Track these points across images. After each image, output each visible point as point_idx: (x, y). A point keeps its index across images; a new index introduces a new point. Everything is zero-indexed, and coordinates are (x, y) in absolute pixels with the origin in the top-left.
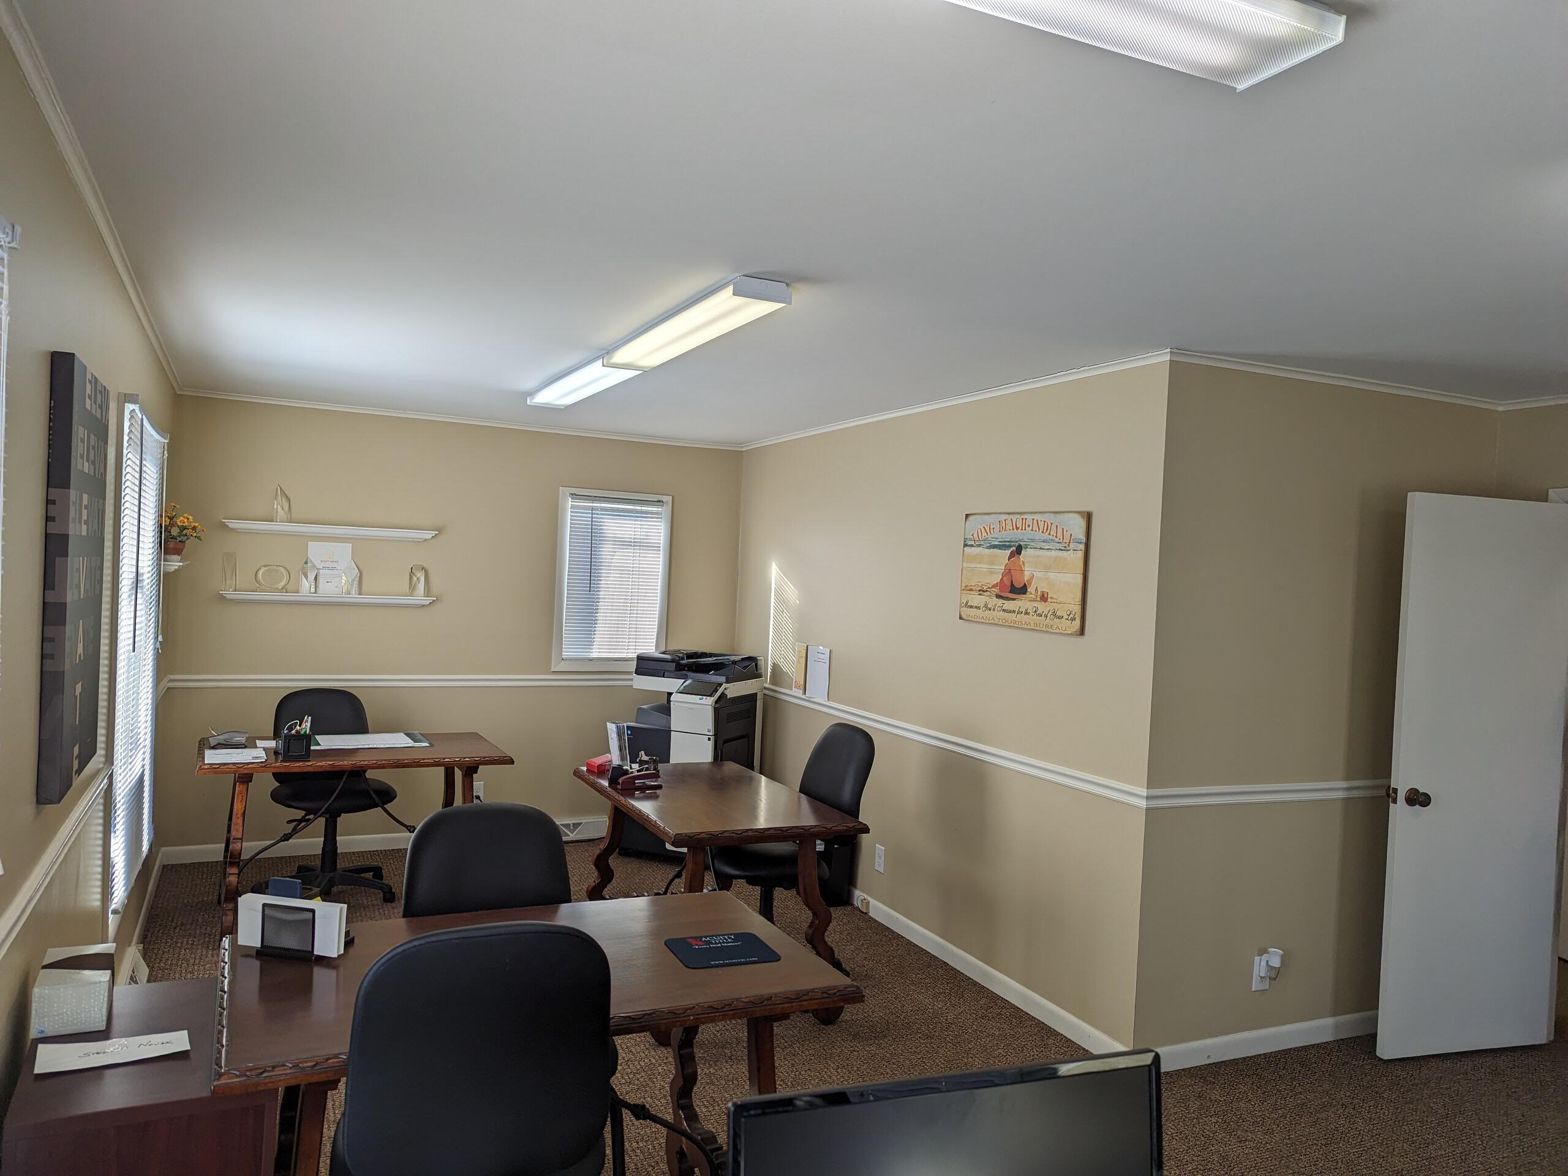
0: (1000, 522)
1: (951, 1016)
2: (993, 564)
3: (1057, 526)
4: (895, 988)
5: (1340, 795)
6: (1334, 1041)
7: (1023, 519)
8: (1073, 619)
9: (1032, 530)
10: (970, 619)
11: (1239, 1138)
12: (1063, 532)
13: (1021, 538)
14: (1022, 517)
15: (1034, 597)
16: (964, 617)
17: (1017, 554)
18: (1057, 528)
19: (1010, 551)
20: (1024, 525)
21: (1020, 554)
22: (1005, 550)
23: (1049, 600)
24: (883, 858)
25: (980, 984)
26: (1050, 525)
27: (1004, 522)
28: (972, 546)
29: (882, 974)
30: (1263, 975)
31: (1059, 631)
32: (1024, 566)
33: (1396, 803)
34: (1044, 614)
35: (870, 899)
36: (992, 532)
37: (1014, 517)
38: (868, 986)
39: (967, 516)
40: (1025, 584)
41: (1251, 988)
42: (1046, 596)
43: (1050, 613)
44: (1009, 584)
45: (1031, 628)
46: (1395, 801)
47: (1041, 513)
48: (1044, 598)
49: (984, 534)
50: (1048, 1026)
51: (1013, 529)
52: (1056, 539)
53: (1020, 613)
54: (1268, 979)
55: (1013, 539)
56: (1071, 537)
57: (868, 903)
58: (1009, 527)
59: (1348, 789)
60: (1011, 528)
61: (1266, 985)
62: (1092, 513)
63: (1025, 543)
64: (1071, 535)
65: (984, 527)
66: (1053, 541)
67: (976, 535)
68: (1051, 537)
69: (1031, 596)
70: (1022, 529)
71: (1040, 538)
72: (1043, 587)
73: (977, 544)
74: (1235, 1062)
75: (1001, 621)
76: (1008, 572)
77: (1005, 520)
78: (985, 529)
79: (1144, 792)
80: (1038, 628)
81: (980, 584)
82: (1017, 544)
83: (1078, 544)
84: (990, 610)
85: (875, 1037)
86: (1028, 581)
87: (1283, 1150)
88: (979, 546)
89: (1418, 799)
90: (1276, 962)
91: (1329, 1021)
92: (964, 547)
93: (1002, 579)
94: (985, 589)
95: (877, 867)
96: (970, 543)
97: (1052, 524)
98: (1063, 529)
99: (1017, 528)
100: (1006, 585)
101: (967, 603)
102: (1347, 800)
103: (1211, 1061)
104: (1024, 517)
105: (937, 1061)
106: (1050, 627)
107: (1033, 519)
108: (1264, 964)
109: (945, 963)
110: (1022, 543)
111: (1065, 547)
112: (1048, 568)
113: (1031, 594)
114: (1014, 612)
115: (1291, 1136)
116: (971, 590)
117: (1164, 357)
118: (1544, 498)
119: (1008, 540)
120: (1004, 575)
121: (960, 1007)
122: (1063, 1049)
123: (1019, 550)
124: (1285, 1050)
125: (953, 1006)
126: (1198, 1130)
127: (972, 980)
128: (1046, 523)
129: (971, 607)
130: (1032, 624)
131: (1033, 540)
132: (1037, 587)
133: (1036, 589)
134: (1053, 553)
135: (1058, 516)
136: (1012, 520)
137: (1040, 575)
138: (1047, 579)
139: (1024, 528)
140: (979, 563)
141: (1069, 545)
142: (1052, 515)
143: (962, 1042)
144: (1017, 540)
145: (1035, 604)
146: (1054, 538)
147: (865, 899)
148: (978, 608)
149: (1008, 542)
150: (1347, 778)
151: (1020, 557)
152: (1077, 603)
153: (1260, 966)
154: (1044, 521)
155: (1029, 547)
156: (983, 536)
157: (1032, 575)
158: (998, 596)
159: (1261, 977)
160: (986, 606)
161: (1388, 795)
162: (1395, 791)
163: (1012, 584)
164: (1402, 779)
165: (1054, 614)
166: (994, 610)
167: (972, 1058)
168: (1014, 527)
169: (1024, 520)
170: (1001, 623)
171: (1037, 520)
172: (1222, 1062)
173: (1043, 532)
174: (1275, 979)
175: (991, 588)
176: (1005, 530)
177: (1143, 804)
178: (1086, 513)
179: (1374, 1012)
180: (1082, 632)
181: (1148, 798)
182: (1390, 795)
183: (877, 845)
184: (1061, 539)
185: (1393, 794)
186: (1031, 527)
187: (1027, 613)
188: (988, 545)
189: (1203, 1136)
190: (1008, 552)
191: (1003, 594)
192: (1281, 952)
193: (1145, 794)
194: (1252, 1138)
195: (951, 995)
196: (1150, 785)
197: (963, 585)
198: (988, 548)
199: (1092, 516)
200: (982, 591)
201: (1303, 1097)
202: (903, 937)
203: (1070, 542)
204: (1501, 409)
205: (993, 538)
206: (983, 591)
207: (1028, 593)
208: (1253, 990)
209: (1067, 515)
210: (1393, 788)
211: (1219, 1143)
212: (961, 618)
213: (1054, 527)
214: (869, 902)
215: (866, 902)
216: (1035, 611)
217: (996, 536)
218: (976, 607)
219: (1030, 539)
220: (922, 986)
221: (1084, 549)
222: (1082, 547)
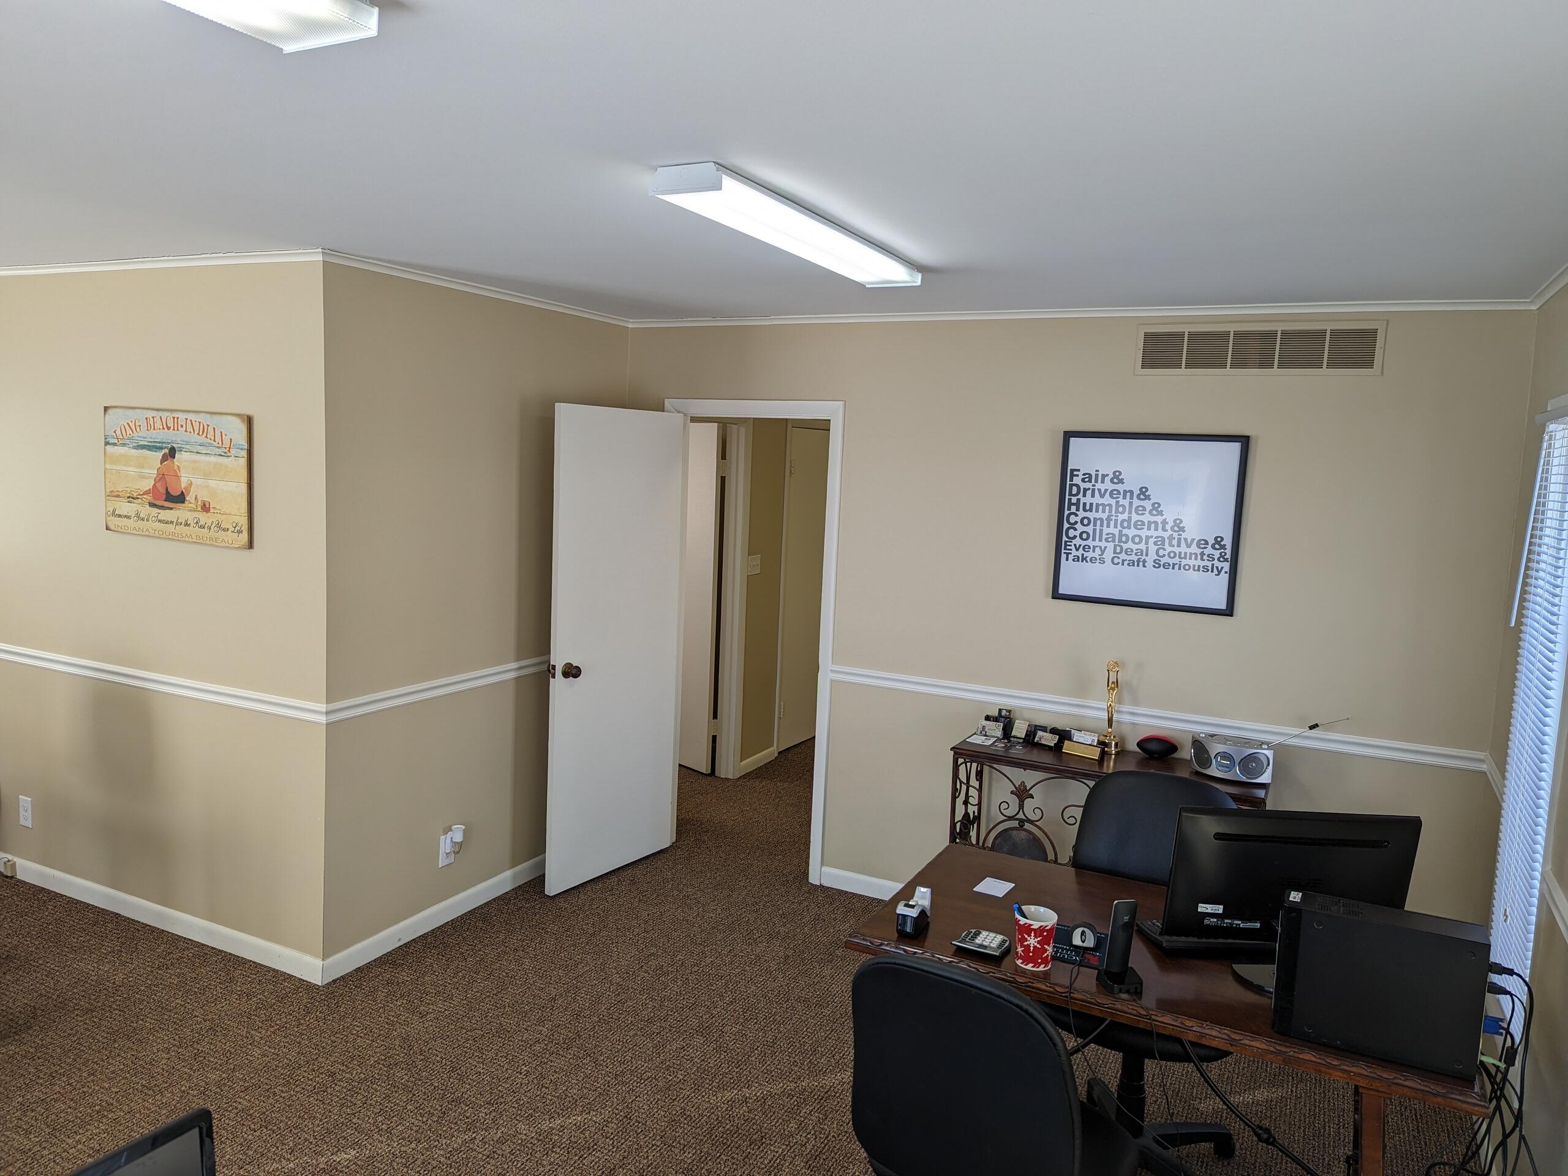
0: (146, 418)
1: (120, 977)
2: (143, 467)
3: (214, 429)
4: (47, 963)
5: (513, 675)
6: (513, 889)
7: (174, 418)
8: (240, 532)
9: (186, 431)
10: (119, 529)
11: (421, 1014)
12: (222, 436)
13: (174, 439)
14: (174, 416)
15: (194, 507)
16: (112, 527)
17: (171, 457)
18: (214, 431)
19: (162, 454)
20: (176, 425)
21: (174, 457)
22: (156, 452)
23: (212, 510)
24: (30, 810)
25: (158, 929)
26: (206, 427)
27: (151, 419)
28: (115, 444)
29: (30, 949)
30: (448, 851)
31: (225, 545)
32: (180, 471)
33: (555, 678)
34: (206, 526)
35: (17, 860)
36: (138, 430)
37: (164, 415)
38: (10, 970)
39: (106, 409)
40: (182, 491)
41: (438, 865)
42: (207, 506)
43: (214, 525)
44: (163, 491)
45: (194, 540)
46: (554, 677)
47: (194, 412)
48: (205, 508)
49: (129, 431)
50: (236, 956)
51: (164, 429)
52: (214, 443)
53: (178, 524)
54: (453, 855)
55: (165, 440)
56: (231, 442)
57: (14, 865)
58: (158, 425)
59: (520, 668)
60: (161, 427)
61: (452, 859)
62: (253, 417)
63: (179, 446)
64: (231, 440)
65: (128, 424)
66: (211, 445)
67: (118, 432)
68: (208, 440)
69: (190, 505)
70: (174, 430)
71: (197, 441)
72: (204, 496)
73: (121, 442)
74: (424, 937)
75: (156, 532)
76: (161, 477)
77: (153, 417)
78: (129, 426)
79: (323, 707)
80: (201, 541)
81: (129, 490)
82: (169, 446)
83: (239, 450)
84: (143, 519)
85: (15, 1032)
86: (185, 488)
87: (460, 1012)
88: (124, 445)
89: (572, 672)
90: (459, 838)
91: (508, 873)
92: (106, 445)
93: (154, 485)
94: (135, 496)
95: (22, 822)
96: (112, 441)
97: (208, 426)
98: (221, 433)
99: (169, 428)
100: (161, 493)
101: (114, 511)
102: (518, 678)
103: (402, 943)
104: (176, 415)
105: (98, 1037)
106: (214, 540)
107: (186, 419)
108: (448, 841)
109: (117, 914)
110: (175, 445)
111: (225, 453)
112: (207, 476)
113: (191, 503)
114: (172, 522)
115: (468, 996)
116: (118, 496)
117: (317, 257)
118: (662, 409)
119: (158, 441)
120: (157, 479)
121: (131, 963)
122: (251, 977)
123: (172, 453)
124: (470, 911)
125: (124, 964)
126: (383, 1019)
127: (150, 926)
128: (201, 425)
129: (120, 516)
130: (194, 536)
131: (187, 443)
132: (196, 496)
133: (196, 498)
134: (213, 459)
135: (216, 417)
136: (161, 418)
137: (199, 482)
138: (207, 487)
139: (176, 428)
140: (125, 465)
141: (229, 451)
142: (208, 416)
143: (132, 1004)
144: (169, 441)
145: (196, 515)
146: (212, 442)
147: (9, 861)
148: (128, 517)
149: (159, 442)
150: (518, 659)
151: (175, 460)
152: (243, 515)
153: (445, 845)
154: (200, 422)
155: (184, 450)
156: (128, 434)
157: (189, 482)
158: (152, 505)
159: (447, 854)
160: (138, 515)
161: (549, 671)
162: (554, 667)
163: (167, 493)
164: (559, 658)
165: (218, 526)
166: (148, 520)
167: (142, 1020)
168: (165, 427)
169: (176, 419)
170: (157, 535)
171: (191, 421)
172: (412, 941)
173: (198, 434)
174: (458, 852)
175: (143, 494)
176: (154, 429)
177: (323, 719)
178: (246, 417)
179: (543, 855)
180: (251, 545)
181: (327, 713)
182: (550, 671)
183: (20, 796)
184: (220, 443)
185: (552, 671)
186: (184, 426)
187: (187, 525)
188: (135, 445)
189: (387, 1023)
190: (160, 454)
191: (157, 503)
192: (463, 827)
193: (324, 710)
194: (433, 1009)
195: (122, 951)
196: (329, 701)
197: (108, 490)
198: (134, 448)
199: (253, 420)
200: (131, 498)
201: (482, 953)
202: (62, 896)
203: (230, 448)
204: (630, 326)
205: (140, 437)
206: (133, 498)
207: (187, 503)
208: (440, 867)
209: (224, 417)
210: (552, 665)
211: (402, 1025)
212: (107, 528)
213: (211, 430)
214: (15, 863)
215: (11, 865)
216: (197, 523)
217: (144, 435)
218: (126, 516)
219: (184, 441)
220: (85, 951)
221: (246, 456)
222: (244, 453)
